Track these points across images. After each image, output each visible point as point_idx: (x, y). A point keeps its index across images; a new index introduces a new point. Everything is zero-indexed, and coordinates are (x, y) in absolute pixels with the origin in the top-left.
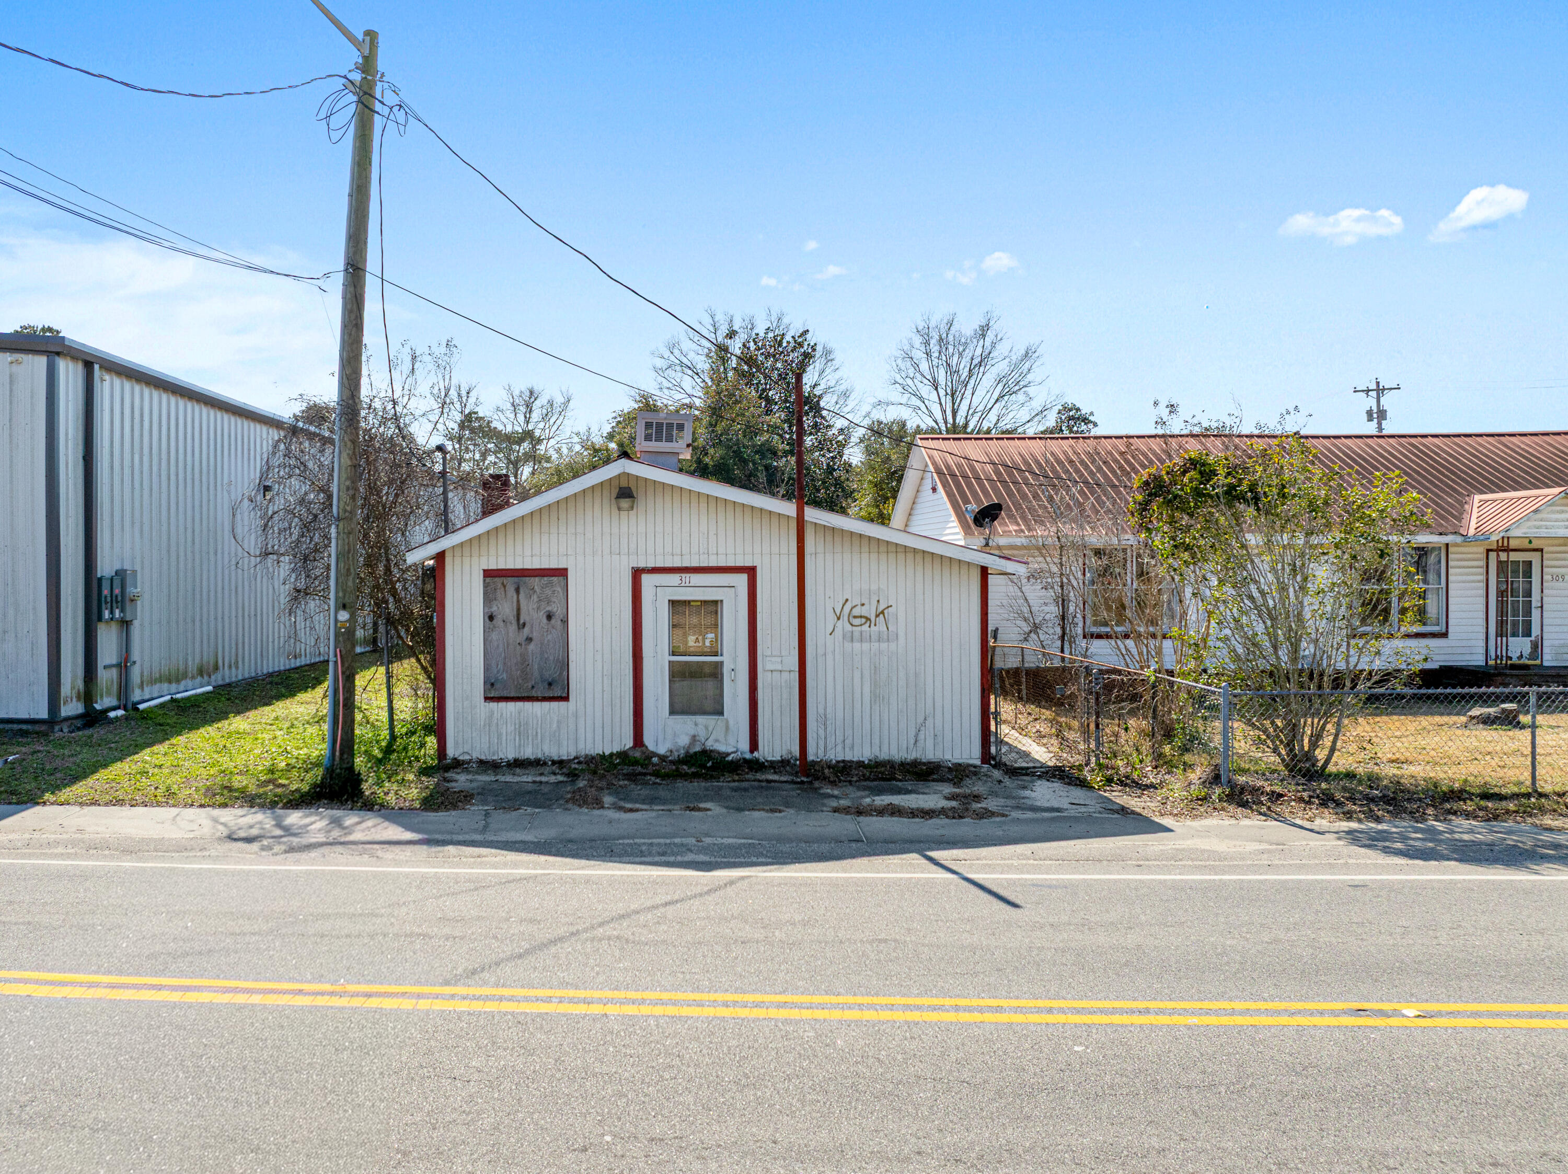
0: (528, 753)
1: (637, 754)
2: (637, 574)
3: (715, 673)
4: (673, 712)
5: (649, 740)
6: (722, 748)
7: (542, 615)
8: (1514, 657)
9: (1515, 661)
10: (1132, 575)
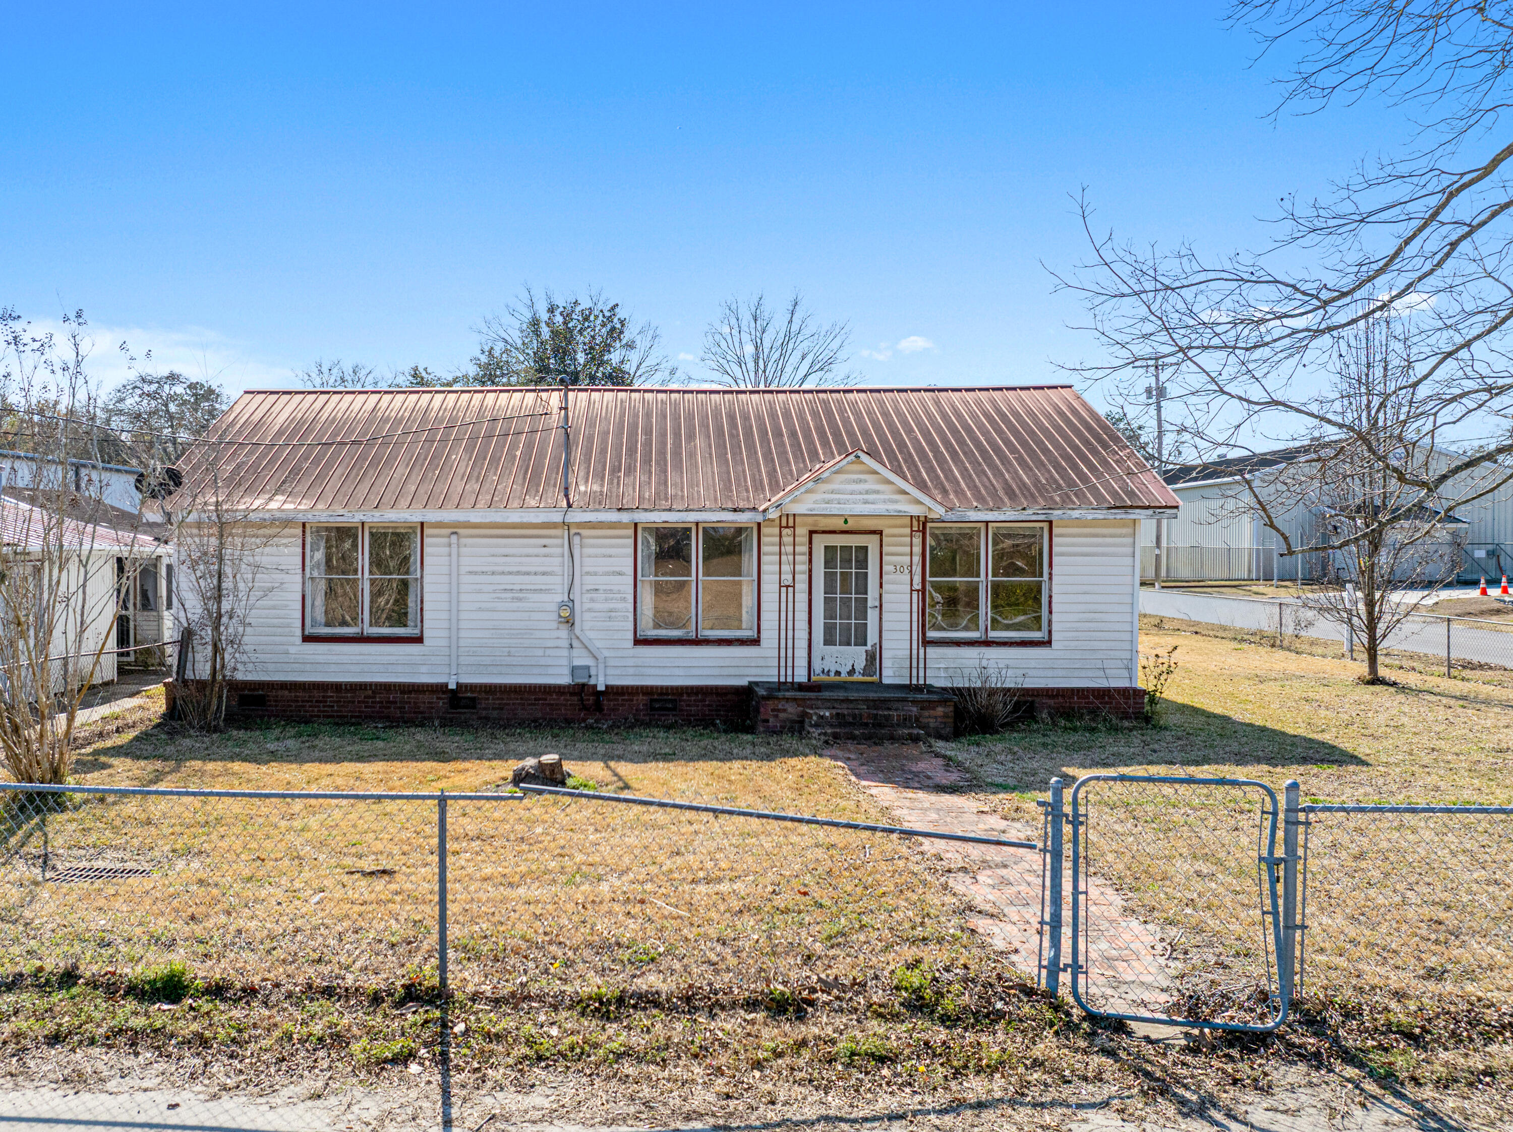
8: (844, 671)
9: (844, 677)
10: (364, 559)
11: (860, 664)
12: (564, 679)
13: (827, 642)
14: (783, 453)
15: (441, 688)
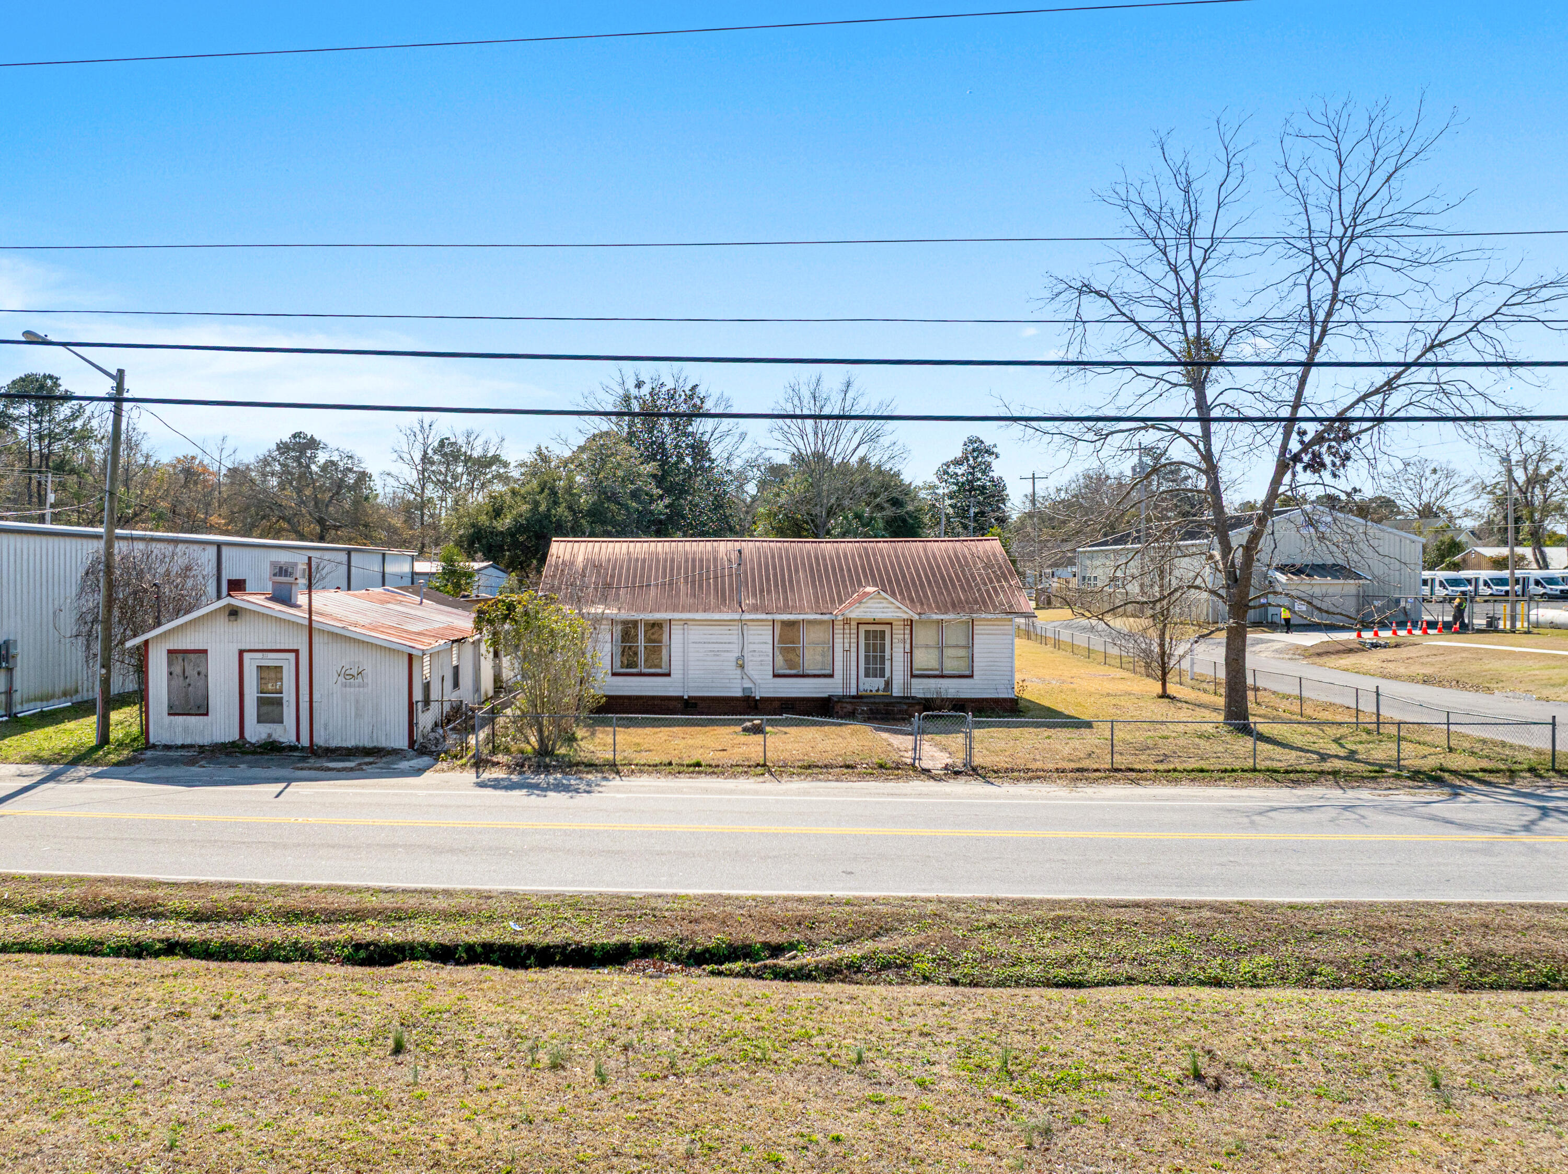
0: (188, 741)
1: (240, 743)
2: (241, 653)
3: (279, 703)
4: (259, 722)
5: (247, 735)
6: (282, 740)
7: (195, 673)
8: (874, 690)
9: (874, 693)
10: (641, 636)
11: (882, 686)
12: (738, 693)
13: (867, 675)
14: (844, 581)
15: (681, 698)
